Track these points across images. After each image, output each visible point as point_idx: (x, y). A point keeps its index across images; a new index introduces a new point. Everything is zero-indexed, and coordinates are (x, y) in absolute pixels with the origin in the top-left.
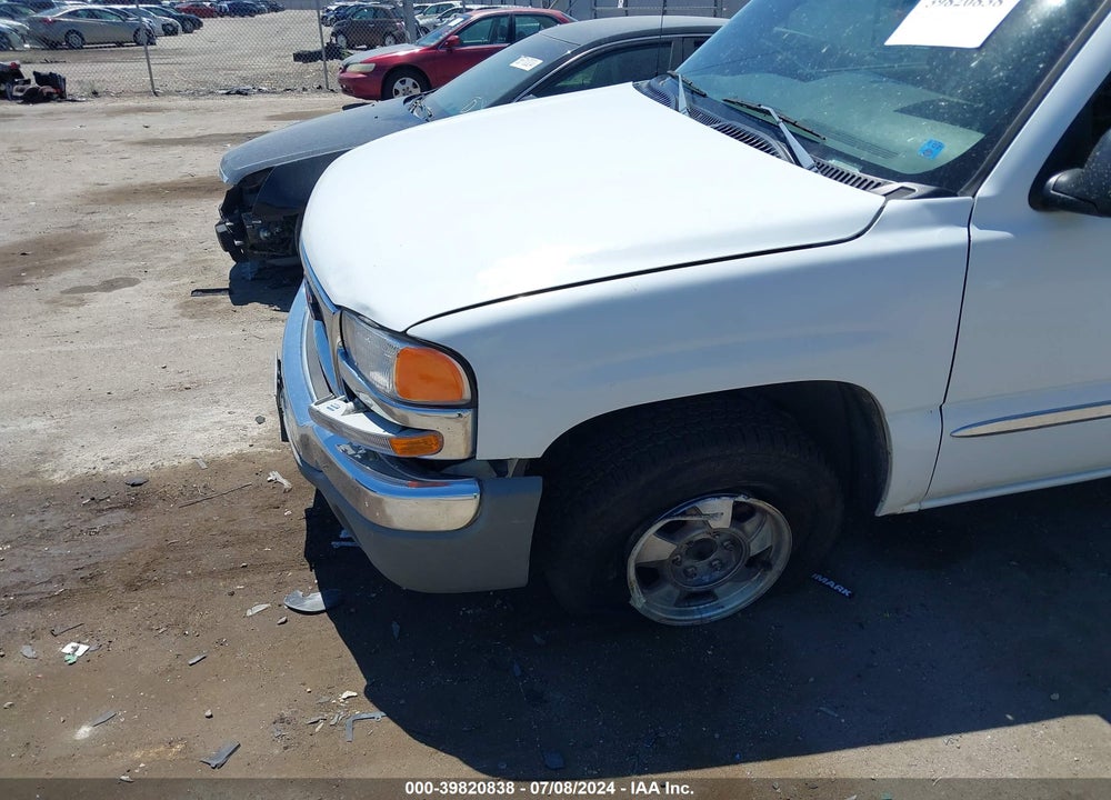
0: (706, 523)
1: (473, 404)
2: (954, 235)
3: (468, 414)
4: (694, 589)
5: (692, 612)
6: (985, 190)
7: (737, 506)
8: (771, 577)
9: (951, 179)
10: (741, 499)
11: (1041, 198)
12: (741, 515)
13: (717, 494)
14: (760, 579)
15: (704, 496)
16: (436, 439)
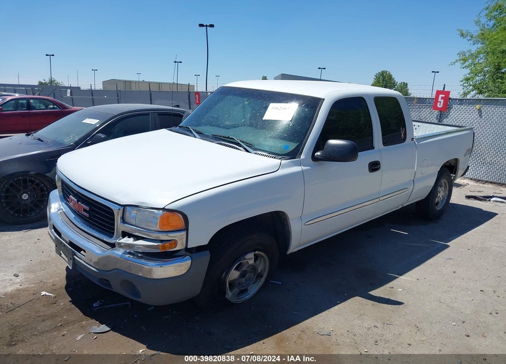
0: (247, 262)
1: (186, 229)
2: (297, 169)
3: (184, 233)
4: (243, 289)
5: (241, 298)
6: (302, 157)
7: (255, 255)
8: (263, 280)
9: (293, 155)
10: (257, 252)
11: (314, 158)
12: (256, 258)
13: (250, 252)
14: (260, 282)
15: (246, 253)
16: (175, 243)
